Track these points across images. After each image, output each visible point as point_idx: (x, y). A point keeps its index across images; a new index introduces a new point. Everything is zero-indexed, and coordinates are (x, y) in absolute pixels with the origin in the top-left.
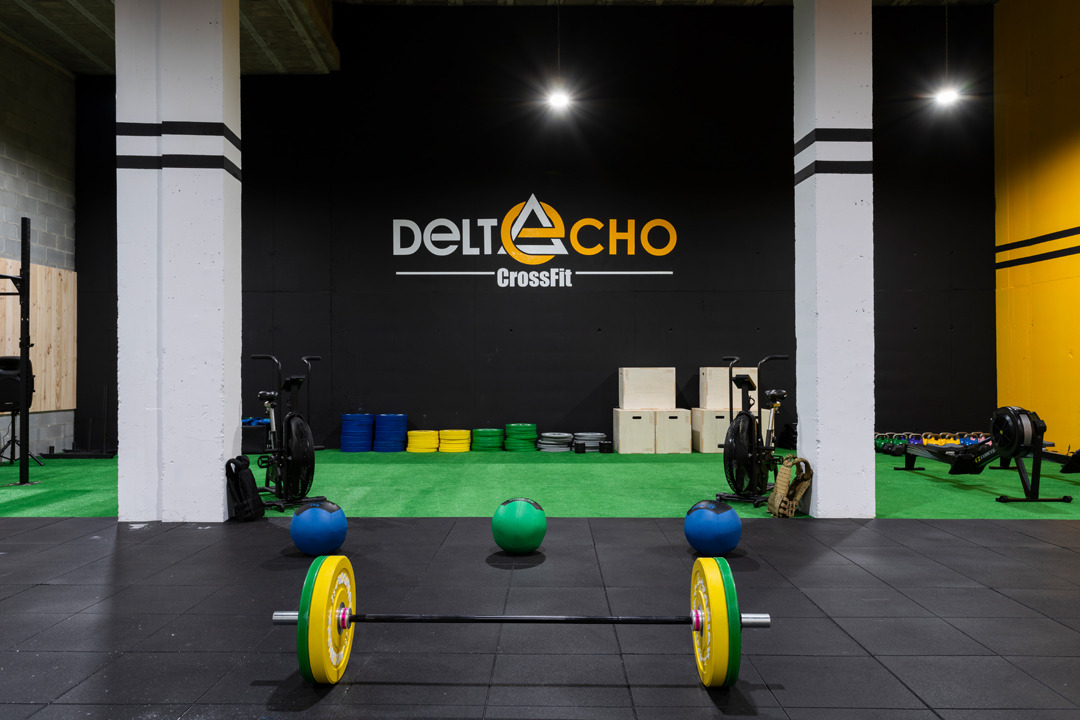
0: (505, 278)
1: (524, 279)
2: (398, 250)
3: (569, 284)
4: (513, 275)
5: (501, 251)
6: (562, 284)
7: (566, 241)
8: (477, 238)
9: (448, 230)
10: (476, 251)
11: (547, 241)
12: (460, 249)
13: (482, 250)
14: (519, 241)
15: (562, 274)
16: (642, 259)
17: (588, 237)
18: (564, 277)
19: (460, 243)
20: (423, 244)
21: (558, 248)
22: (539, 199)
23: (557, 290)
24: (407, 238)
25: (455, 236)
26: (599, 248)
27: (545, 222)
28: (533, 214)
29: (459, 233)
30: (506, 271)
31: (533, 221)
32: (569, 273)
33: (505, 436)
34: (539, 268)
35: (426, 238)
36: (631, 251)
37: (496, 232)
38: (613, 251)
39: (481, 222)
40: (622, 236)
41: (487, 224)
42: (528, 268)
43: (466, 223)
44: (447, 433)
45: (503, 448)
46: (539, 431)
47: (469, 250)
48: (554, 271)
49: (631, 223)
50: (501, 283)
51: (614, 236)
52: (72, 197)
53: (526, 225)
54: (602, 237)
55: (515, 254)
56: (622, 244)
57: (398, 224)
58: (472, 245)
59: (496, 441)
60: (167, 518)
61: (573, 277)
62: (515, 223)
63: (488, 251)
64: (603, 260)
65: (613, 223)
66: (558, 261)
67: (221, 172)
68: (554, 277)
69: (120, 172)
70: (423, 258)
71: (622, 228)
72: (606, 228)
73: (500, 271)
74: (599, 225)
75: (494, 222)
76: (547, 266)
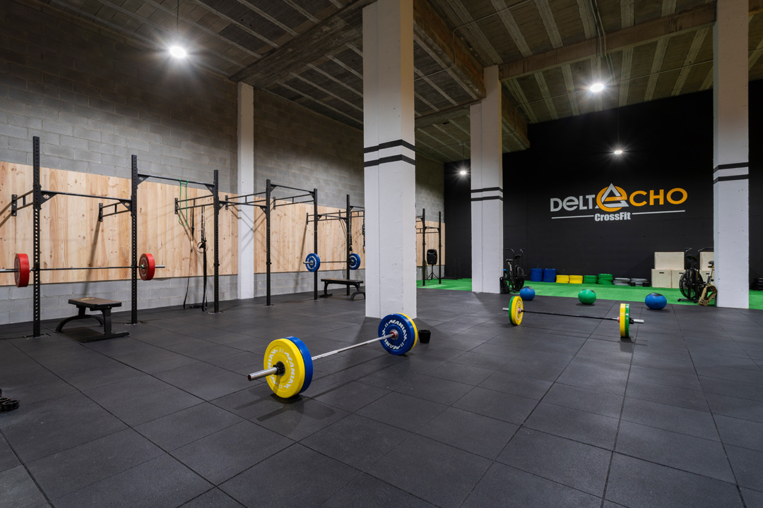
0: (598, 218)
1: (607, 218)
2: (552, 210)
3: (629, 218)
4: (602, 216)
5: (597, 207)
6: (625, 219)
7: (628, 201)
8: (586, 202)
9: (573, 201)
10: (586, 208)
11: (619, 202)
12: (578, 207)
13: (588, 207)
14: (605, 203)
15: (625, 215)
16: (667, 205)
17: (638, 199)
18: (627, 216)
19: (578, 205)
20: (563, 207)
21: (624, 204)
22: (614, 185)
23: (623, 222)
24: (556, 205)
25: (576, 203)
26: (645, 203)
27: (617, 194)
28: (611, 191)
29: (578, 202)
30: (599, 215)
31: (612, 194)
32: (629, 214)
33: (598, 278)
34: (614, 213)
35: (564, 204)
36: (661, 203)
37: (594, 201)
38: (652, 203)
39: (587, 197)
40: (657, 197)
41: (590, 197)
42: (609, 213)
43: (581, 197)
44: (572, 276)
45: (597, 283)
46: (614, 277)
47: (582, 208)
48: (621, 213)
49: (662, 192)
50: (596, 220)
51: (652, 197)
52: (443, 200)
53: (609, 196)
54: (647, 198)
55: (603, 208)
56: (657, 201)
57: (552, 200)
58: (584, 206)
59: (594, 280)
60: (484, 291)
61: (631, 216)
62: (603, 195)
63: (591, 207)
64: (647, 208)
65: (652, 192)
66: (623, 210)
67: (498, 200)
68: (621, 216)
69: (472, 202)
70: (563, 212)
71: (657, 193)
72: (648, 195)
73: (596, 215)
74: (644, 193)
75: (594, 196)
76: (618, 212)
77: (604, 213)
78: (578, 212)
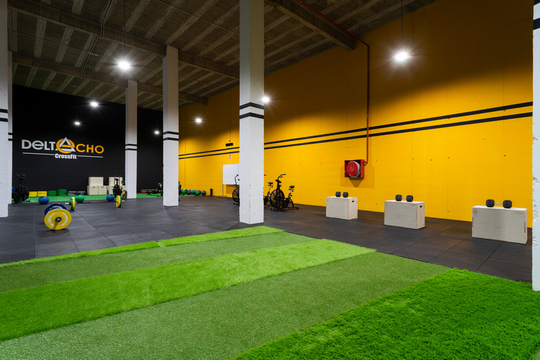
0: (57, 156)
1: (63, 157)
2: (23, 147)
3: (76, 158)
4: (60, 155)
5: (56, 150)
7: (75, 149)
8: (49, 146)
9: (40, 144)
10: (49, 149)
11: (70, 148)
14: (61, 148)
16: (95, 154)
17: (80, 148)
18: (75, 157)
19: (44, 147)
20: (32, 146)
21: (73, 150)
22: (68, 138)
23: (72, 160)
24: (26, 144)
25: (42, 145)
26: (84, 151)
27: (69, 144)
28: (66, 142)
29: (44, 145)
30: (58, 155)
31: (66, 143)
32: (76, 156)
33: (58, 192)
34: (67, 154)
35: (33, 145)
36: (92, 152)
37: (55, 145)
38: (88, 151)
39: (50, 142)
40: (90, 148)
41: (52, 143)
42: (64, 154)
43: (46, 142)
44: (39, 192)
45: (57, 195)
46: (67, 191)
47: (46, 149)
48: (71, 155)
49: (92, 146)
50: (56, 157)
51: (88, 148)
53: (64, 144)
54: (85, 148)
55: (60, 150)
56: (90, 150)
57: (23, 141)
58: (48, 148)
59: (55, 193)
61: (77, 157)
62: (61, 143)
63: (52, 149)
64: (85, 153)
65: (88, 146)
66: (72, 153)
68: (71, 157)
70: (32, 149)
71: (90, 147)
72: (86, 146)
73: (56, 154)
74: (84, 146)
75: (55, 143)
76: (70, 154)
77: (61, 154)
78: (43, 151)
